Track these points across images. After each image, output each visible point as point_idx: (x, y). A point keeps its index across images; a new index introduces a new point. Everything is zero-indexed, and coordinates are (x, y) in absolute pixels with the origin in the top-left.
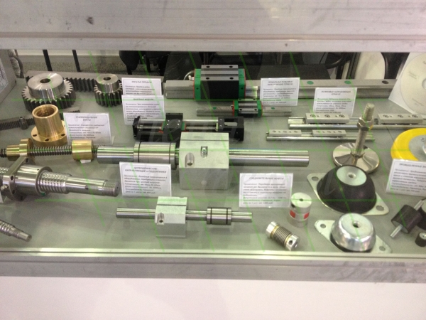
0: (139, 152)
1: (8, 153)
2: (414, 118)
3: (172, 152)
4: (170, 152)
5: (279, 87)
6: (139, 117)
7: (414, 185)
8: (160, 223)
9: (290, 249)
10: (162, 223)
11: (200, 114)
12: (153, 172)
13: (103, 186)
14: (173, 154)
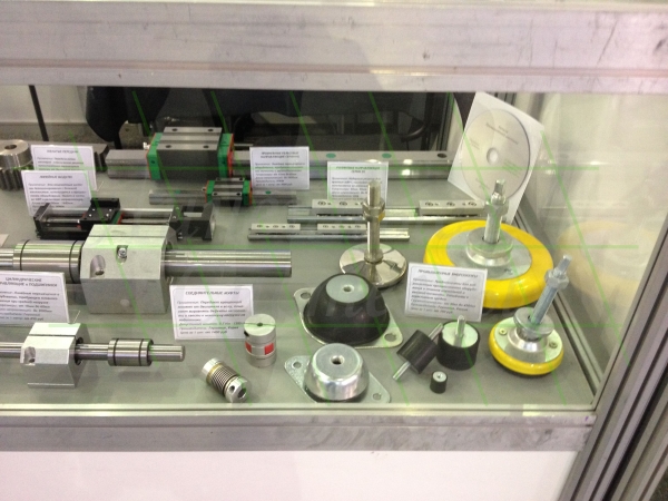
0: (21, 255)
2: (471, 207)
3: (75, 256)
4: (70, 255)
5: (278, 160)
6: (47, 204)
7: (443, 302)
8: (29, 364)
9: (231, 399)
10: (34, 364)
11: (154, 202)
12: (36, 285)
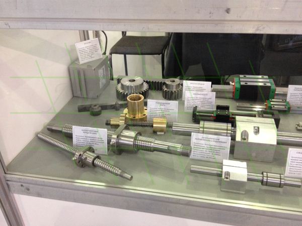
0: (203, 128)
1: (112, 123)
3: (229, 130)
4: (227, 130)
6: (197, 107)
8: (226, 180)
10: (228, 180)
12: (216, 142)
13: (180, 148)
14: (230, 132)
